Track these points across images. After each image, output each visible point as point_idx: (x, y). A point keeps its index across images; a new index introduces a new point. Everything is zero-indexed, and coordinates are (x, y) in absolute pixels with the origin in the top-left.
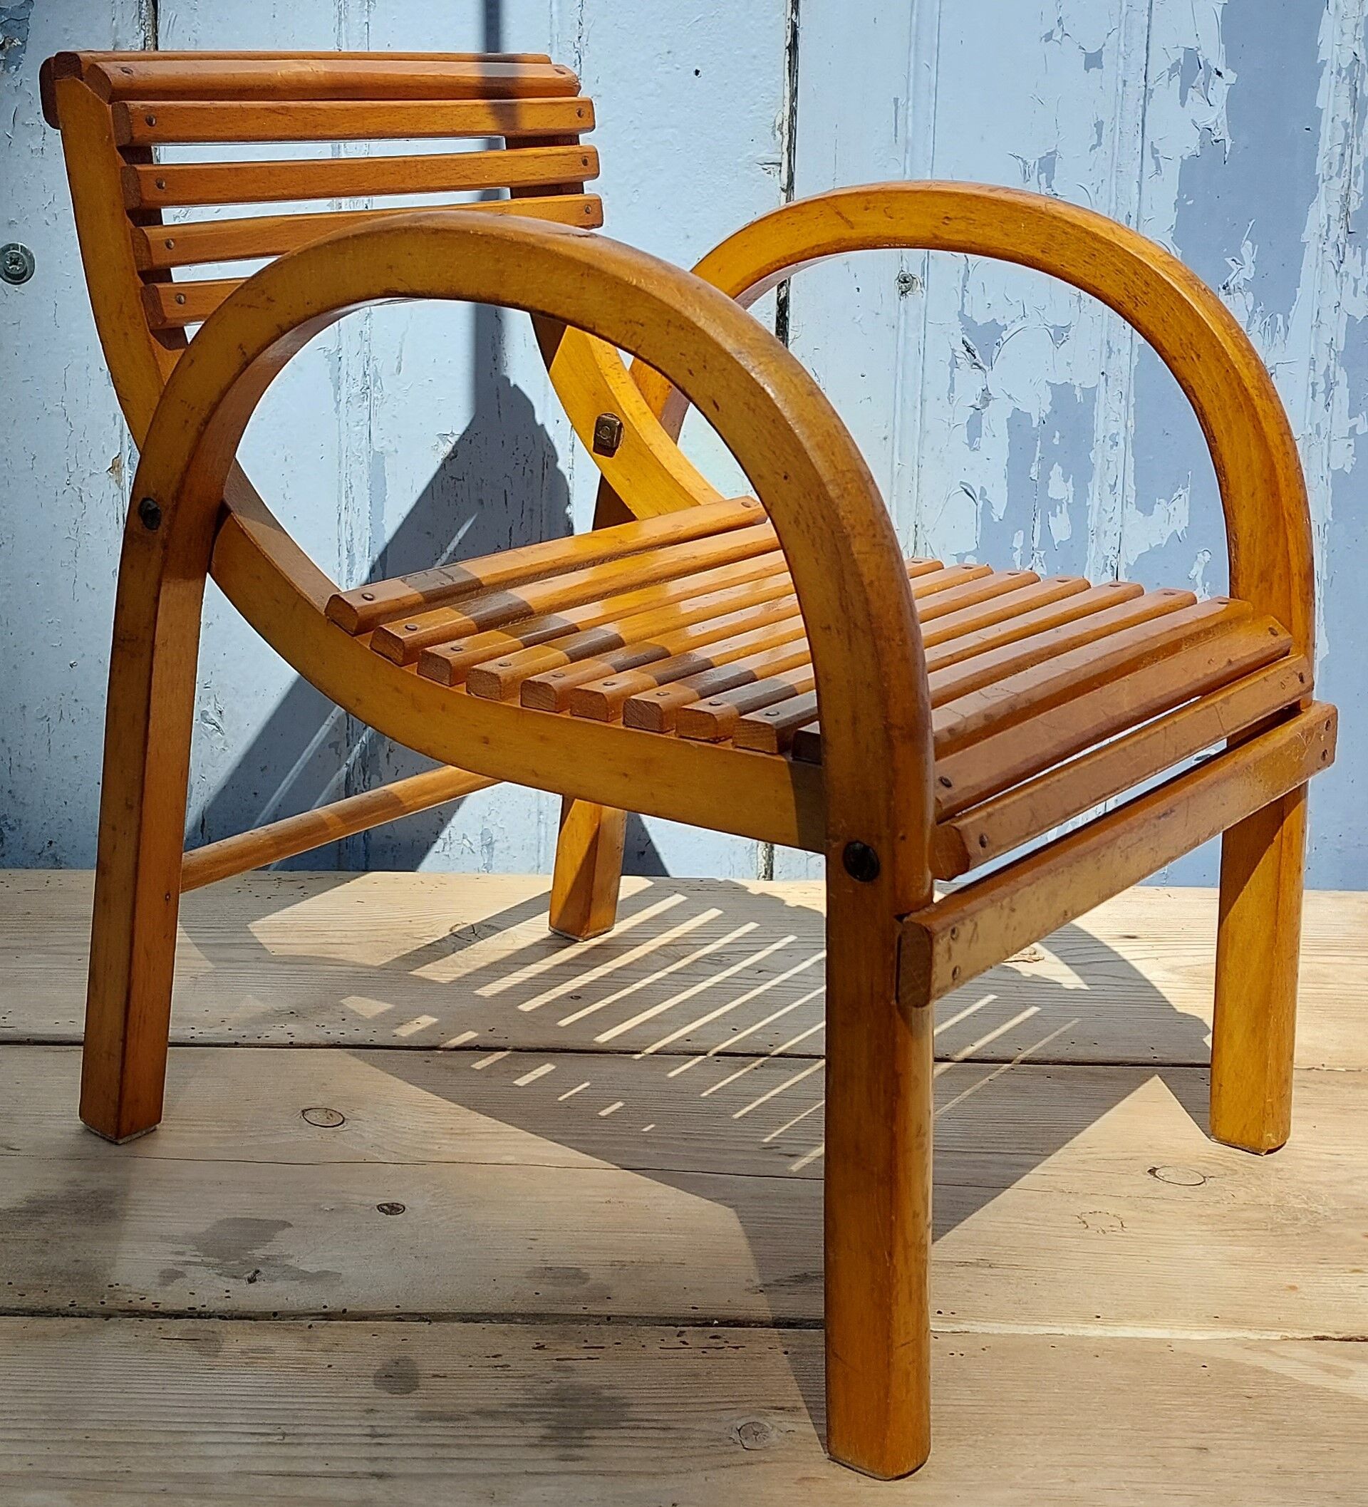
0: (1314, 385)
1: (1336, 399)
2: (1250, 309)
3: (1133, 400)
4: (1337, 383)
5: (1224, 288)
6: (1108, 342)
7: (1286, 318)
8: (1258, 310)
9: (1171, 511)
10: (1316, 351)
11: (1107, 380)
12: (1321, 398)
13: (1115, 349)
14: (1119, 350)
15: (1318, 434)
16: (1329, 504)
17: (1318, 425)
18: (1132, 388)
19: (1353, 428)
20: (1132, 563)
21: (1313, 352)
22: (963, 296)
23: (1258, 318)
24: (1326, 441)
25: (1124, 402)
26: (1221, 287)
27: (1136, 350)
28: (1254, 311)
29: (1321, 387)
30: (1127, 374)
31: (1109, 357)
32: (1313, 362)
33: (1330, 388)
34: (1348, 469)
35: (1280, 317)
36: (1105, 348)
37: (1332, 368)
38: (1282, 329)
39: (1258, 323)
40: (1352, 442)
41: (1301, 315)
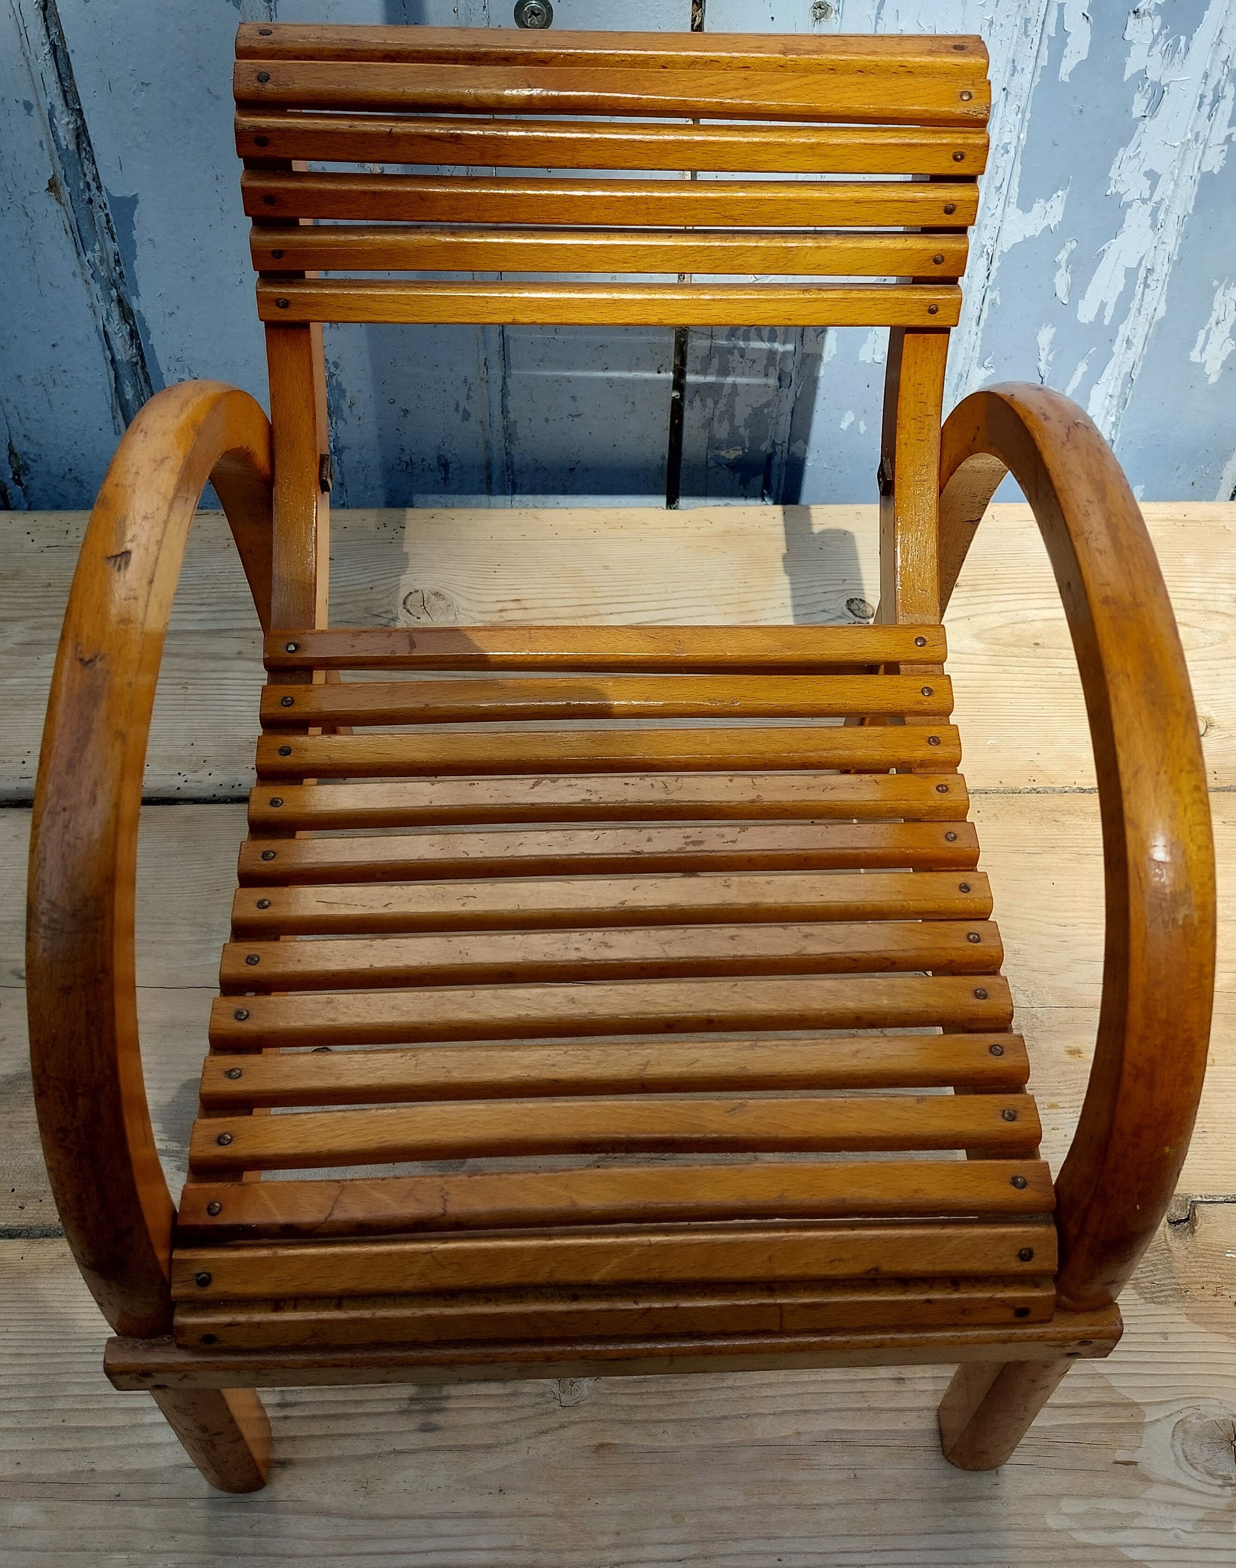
0: (1202, 97)
1: (1220, 111)
2: (1156, 32)
3: (1028, 116)
4: (1224, 97)
5: (1135, 12)
6: (1014, 61)
7: (1190, 38)
8: (1163, 33)
9: (1048, 209)
10: (1211, 66)
11: (1007, 96)
12: (1206, 109)
13: (1019, 68)
14: (1023, 69)
15: (1196, 139)
16: (1193, 199)
17: (1198, 134)
18: (1030, 104)
19: (1230, 136)
20: (1006, 251)
21: (1208, 67)
22: (877, 23)
23: (1161, 40)
24: (1202, 147)
25: (1020, 115)
26: (1131, 12)
27: (1039, 71)
28: (1159, 33)
29: (1208, 100)
30: (1027, 91)
31: (1012, 75)
32: (1206, 76)
33: (1217, 100)
34: (1216, 171)
35: (1183, 39)
36: (1010, 65)
37: (1222, 83)
38: (1183, 50)
39: (1160, 45)
40: (1226, 147)
41: (1204, 35)
